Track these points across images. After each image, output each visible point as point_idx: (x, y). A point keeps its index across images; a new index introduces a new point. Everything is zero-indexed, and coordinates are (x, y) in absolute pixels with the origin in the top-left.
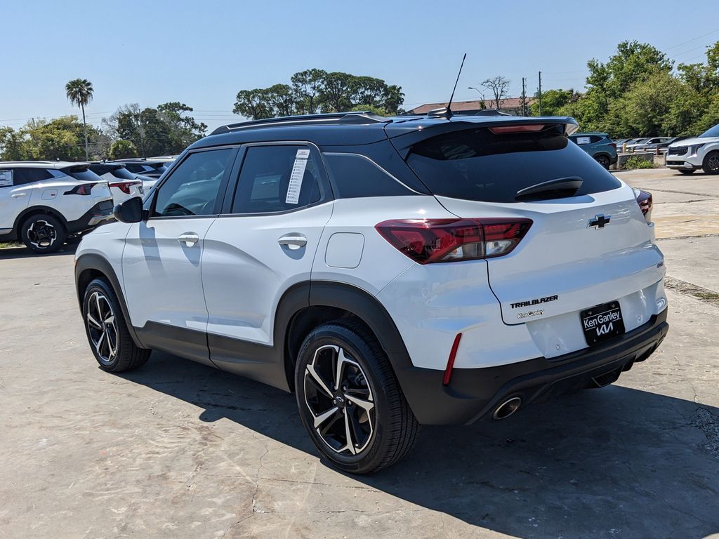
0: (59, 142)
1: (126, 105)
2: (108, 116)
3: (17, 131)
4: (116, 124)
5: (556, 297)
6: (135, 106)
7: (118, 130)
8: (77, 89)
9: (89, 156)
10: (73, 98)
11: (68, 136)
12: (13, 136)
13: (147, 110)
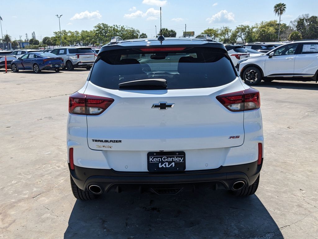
0: (267, 32)
1: (303, 15)
2: (293, 20)
3: (251, 27)
4: (296, 24)
5: (120, 141)
6: (307, 15)
7: (296, 27)
8: (279, 8)
9: (279, 39)
10: (276, 12)
11: (272, 30)
12: (249, 29)
13: (313, 17)
